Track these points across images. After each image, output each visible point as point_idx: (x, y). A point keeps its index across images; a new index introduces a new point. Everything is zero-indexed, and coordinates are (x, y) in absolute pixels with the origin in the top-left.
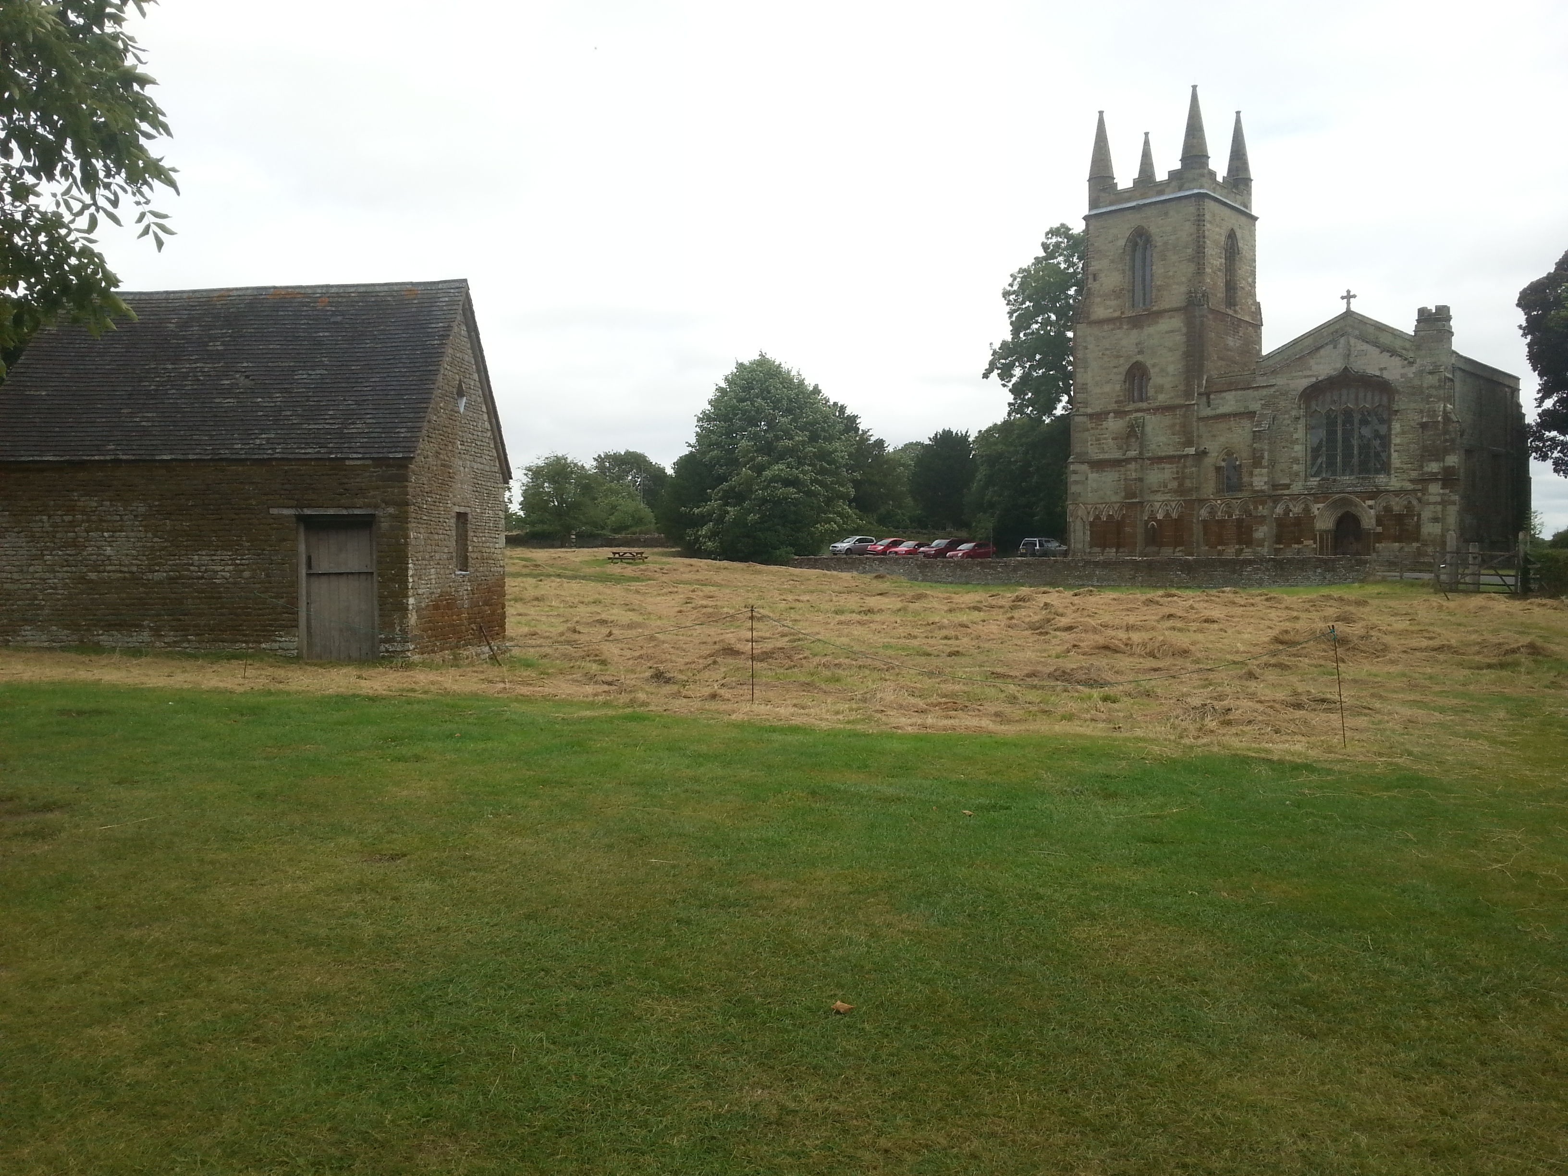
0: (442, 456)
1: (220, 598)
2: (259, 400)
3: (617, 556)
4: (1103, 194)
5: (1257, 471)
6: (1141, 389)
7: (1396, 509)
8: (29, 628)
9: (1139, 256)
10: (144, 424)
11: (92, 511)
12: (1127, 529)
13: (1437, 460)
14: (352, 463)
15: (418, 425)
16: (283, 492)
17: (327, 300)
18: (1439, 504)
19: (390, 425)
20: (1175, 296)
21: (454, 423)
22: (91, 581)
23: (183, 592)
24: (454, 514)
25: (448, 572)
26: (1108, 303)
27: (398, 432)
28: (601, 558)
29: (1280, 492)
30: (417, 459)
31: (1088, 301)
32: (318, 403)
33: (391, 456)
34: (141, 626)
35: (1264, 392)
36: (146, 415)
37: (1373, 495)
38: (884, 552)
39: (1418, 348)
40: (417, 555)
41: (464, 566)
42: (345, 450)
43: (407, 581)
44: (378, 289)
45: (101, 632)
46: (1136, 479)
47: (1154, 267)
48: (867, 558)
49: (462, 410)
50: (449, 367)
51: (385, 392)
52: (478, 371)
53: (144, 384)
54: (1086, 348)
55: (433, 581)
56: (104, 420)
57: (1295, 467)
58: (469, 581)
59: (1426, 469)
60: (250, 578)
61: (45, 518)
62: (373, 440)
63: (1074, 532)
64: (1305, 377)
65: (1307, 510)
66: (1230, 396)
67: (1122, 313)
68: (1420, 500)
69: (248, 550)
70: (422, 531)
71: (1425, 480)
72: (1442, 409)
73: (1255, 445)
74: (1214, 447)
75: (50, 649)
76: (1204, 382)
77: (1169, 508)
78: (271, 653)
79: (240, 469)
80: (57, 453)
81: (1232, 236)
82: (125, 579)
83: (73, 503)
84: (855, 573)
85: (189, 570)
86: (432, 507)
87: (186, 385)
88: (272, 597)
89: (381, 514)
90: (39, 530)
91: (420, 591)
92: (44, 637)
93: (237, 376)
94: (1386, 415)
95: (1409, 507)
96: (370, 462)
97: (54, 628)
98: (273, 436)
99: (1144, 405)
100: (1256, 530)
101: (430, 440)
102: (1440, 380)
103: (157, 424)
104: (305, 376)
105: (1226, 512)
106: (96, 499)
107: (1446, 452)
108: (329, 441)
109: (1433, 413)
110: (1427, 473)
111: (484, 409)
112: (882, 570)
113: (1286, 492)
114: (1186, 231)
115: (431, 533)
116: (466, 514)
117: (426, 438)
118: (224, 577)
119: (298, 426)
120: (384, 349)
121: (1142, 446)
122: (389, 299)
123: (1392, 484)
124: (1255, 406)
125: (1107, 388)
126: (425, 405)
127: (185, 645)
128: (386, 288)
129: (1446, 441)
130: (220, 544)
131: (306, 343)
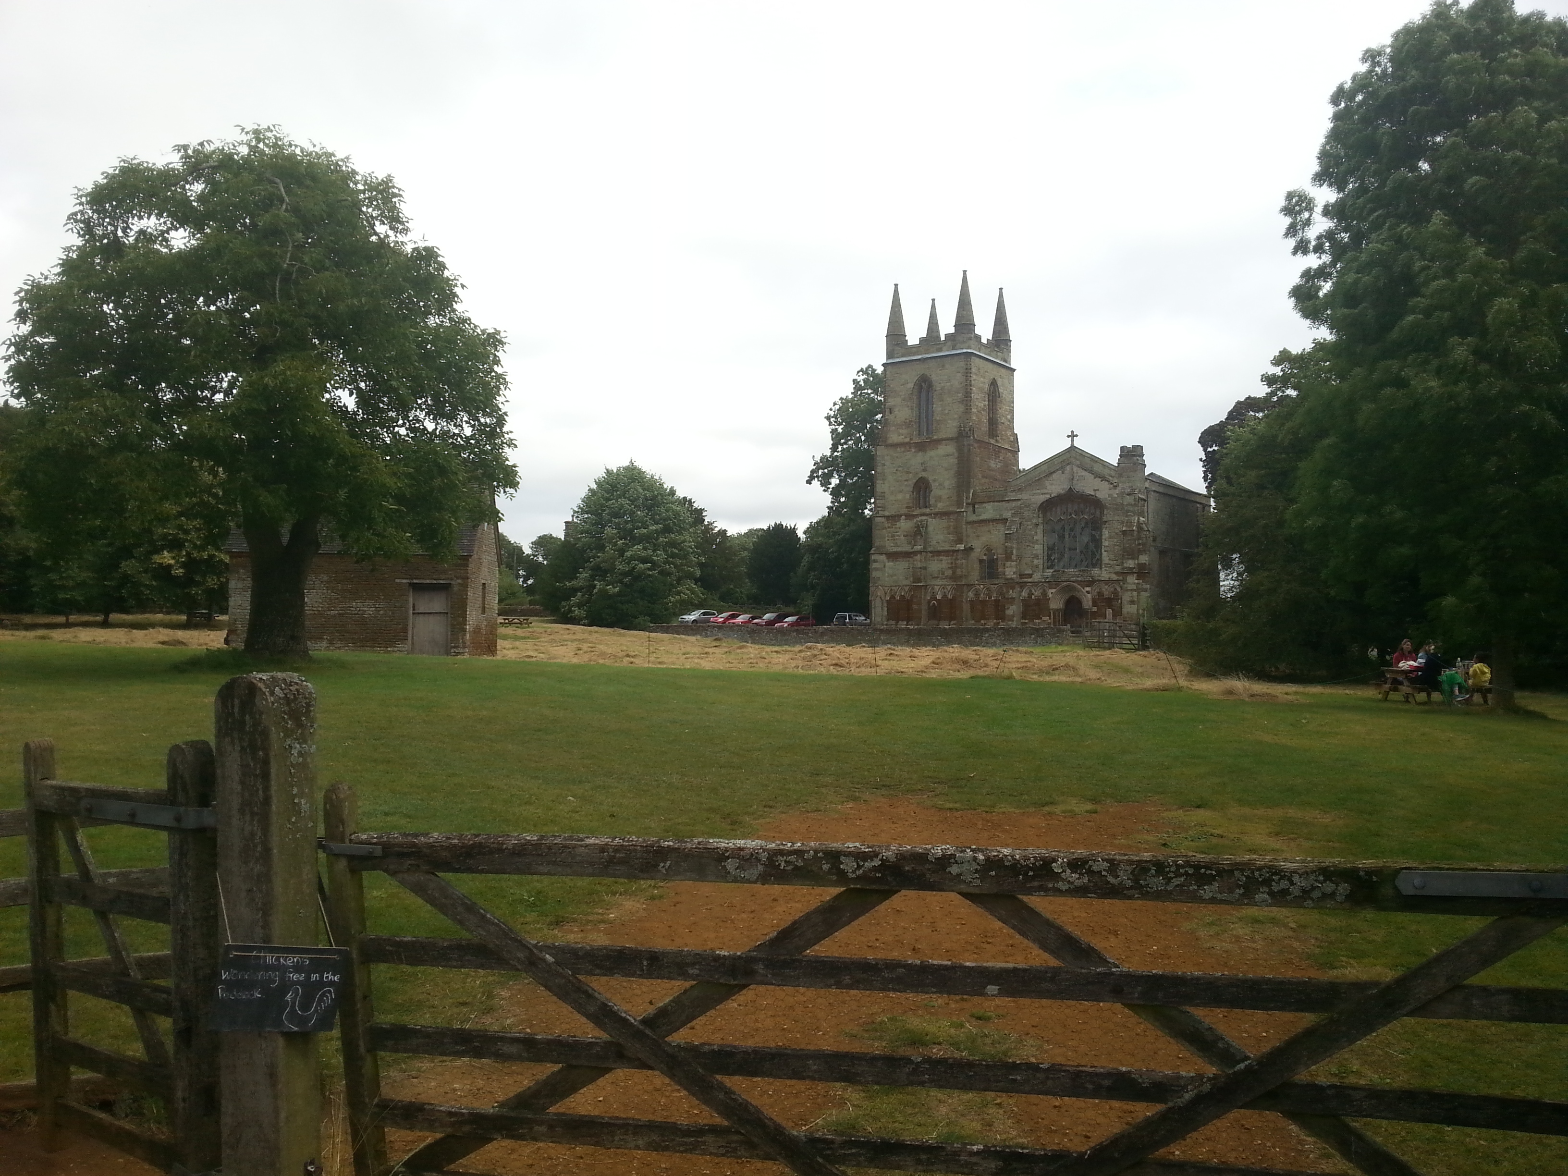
0: (479, 554)
1: (366, 624)
4: (897, 348)
5: (1008, 564)
6: (925, 498)
7: (1106, 594)
9: (923, 395)
12: (915, 607)
13: (1133, 559)
14: (440, 557)
15: (473, 538)
16: (403, 571)
18: (1135, 590)
20: (949, 429)
23: (346, 621)
24: (481, 584)
25: (479, 614)
26: (901, 431)
29: (1026, 580)
30: (473, 556)
31: (885, 428)
33: (460, 554)
35: (1014, 504)
37: (1090, 583)
39: (1120, 475)
40: (470, 604)
43: (466, 617)
46: (921, 568)
47: (934, 406)
48: (709, 626)
57: (1036, 562)
59: (1125, 565)
60: (383, 614)
63: (875, 607)
64: (1042, 494)
65: (1044, 594)
66: (989, 506)
67: (911, 439)
68: (1121, 587)
69: (383, 600)
71: (1125, 573)
72: (1136, 521)
73: (1006, 544)
74: (978, 545)
76: (971, 495)
77: (946, 590)
81: (994, 383)
84: (699, 637)
85: (350, 610)
86: (475, 580)
88: (394, 624)
89: (454, 583)
91: (470, 623)
94: (1096, 525)
95: (1115, 592)
96: (449, 557)
99: (927, 511)
100: (1008, 608)
102: (1135, 500)
105: (987, 595)
107: (1140, 552)
109: (1129, 523)
110: (1126, 568)
112: (721, 636)
113: (1030, 580)
114: (957, 381)
115: (475, 594)
118: (369, 614)
121: (925, 542)
123: (1102, 575)
124: (1008, 515)
125: (900, 496)
129: (1139, 544)
130: (368, 597)
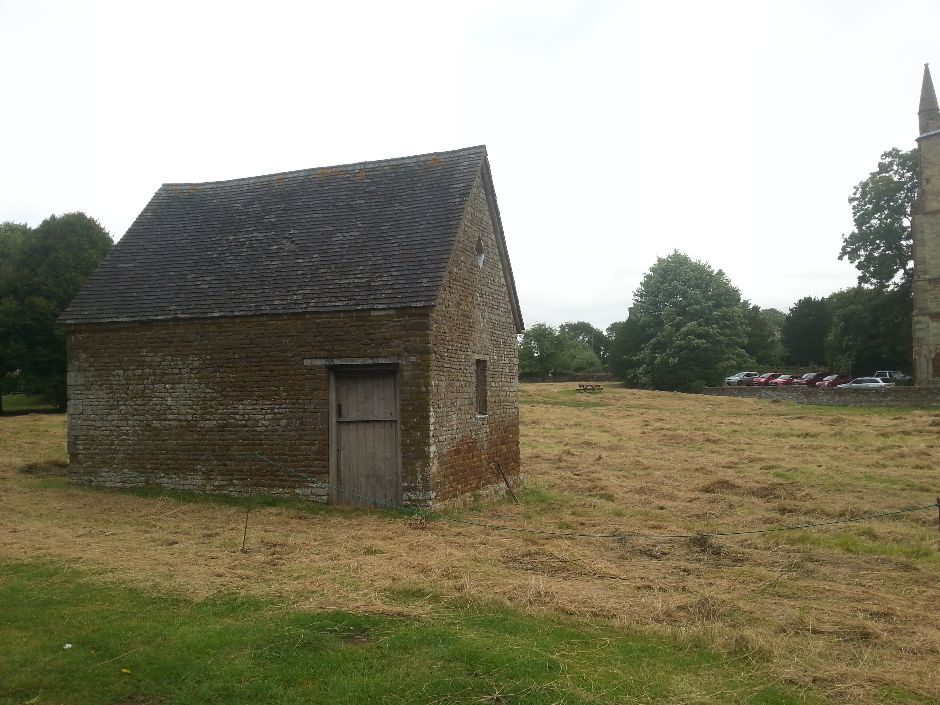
0: (462, 307)
1: (261, 445)
2: (300, 261)
3: (582, 388)
4: (931, 122)
8: (107, 470)
10: (203, 286)
11: (156, 366)
14: (376, 313)
15: (439, 274)
16: (315, 344)
17: (364, 174)
19: (412, 276)
21: (475, 277)
22: (155, 429)
23: (230, 439)
24: (474, 362)
25: (469, 416)
27: (421, 282)
28: (571, 389)
30: (438, 307)
31: (923, 198)
32: (350, 261)
33: (413, 305)
34: (195, 470)
36: (206, 278)
38: (766, 383)
40: (439, 403)
41: (483, 410)
42: (371, 302)
43: (428, 429)
44: (407, 161)
45: (162, 475)
49: (481, 265)
50: (469, 225)
51: (410, 247)
52: (495, 232)
53: (209, 253)
54: (923, 232)
55: (455, 427)
56: (172, 285)
58: (488, 423)
60: (286, 426)
61: (121, 372)
62: (396, 291)
63: (920, 365)
69: (285, 399)
70: (443, 378)
75: (122, 490)
78: (305, 498)
79: (279, 323)
80: (130, 314)
82: (182, 426)
83: (143, 358)
85: (235, 419)
86: (454, 355)
87: (242, 252)
88: (305, 445)
89: (404, 363)
90: (116, 382)
91: (441, 439)
92: (118, 479)
93: (285, 241)
96: (393, 312)
97: (126, 470)
98: (308, 292)
101: (451, 290)
103: (213, 286)
104: (341, 238)
106: (160, 354)
108: (357, 294)
111: (500, 266)
112: (775, 396)
115: (453, 380)
116: (485, 361)
117: (447, 289)
118: (264, 425)
119: (331, 282)
120: (411, 210)
122: (417, 168)
126: (446, 256)
127: (231, 489)
128: (414, 160)
130: (261, 394)
131: (344, 210)
